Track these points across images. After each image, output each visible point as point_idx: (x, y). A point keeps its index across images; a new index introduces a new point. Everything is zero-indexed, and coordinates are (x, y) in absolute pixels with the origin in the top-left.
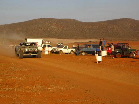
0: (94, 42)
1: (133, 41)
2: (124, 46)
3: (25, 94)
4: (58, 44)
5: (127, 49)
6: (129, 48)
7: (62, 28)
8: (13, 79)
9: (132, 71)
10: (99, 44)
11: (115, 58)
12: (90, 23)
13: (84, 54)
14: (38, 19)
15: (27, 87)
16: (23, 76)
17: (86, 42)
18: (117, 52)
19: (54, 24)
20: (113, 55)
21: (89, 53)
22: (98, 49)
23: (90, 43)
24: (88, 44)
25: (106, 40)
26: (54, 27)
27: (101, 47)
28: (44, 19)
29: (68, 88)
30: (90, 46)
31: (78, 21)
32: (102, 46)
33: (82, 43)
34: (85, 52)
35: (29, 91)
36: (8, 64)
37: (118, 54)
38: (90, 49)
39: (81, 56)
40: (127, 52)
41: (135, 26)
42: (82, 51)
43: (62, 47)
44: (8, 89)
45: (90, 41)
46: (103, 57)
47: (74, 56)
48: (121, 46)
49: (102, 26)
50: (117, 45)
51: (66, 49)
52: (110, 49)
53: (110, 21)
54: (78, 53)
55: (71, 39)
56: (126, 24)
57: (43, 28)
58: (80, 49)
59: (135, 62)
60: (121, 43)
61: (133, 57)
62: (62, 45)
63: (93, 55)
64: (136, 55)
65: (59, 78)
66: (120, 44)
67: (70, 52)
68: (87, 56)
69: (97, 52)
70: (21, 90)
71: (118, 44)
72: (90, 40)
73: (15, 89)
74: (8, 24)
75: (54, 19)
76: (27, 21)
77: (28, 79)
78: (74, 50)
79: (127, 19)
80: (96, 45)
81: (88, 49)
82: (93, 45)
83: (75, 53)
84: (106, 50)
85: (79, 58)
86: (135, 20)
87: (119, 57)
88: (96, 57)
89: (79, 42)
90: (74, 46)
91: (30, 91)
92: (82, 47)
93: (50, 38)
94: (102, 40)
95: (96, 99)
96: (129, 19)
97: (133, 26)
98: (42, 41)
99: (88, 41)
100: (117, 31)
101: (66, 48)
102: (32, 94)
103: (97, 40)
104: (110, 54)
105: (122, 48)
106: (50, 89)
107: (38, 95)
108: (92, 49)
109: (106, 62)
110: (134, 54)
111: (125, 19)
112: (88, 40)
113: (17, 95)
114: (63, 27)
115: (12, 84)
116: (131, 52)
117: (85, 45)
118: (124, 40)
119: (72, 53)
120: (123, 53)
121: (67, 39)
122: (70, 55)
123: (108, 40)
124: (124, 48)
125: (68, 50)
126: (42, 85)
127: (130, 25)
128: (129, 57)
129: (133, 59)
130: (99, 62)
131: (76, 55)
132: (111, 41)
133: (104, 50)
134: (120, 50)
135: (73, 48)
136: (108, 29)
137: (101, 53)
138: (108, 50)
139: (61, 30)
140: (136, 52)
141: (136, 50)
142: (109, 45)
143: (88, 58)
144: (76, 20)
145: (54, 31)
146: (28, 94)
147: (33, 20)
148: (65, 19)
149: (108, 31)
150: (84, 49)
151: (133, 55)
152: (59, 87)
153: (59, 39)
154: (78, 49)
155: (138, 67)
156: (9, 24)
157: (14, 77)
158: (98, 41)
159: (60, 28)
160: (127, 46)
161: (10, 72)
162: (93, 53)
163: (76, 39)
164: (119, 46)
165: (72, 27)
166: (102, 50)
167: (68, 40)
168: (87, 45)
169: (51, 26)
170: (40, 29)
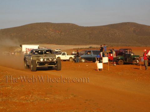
0: (94, 48)
1: (137, 46)
2: (127, 52)
3: (20, 104)
4: (56, 50)
5: (130, 55)
6: (132, 54)
7: (59, 33)
8: (7, 88)
9: (135, 79)
10: (100, 50)
11: (117, 65)
12: (90, 27)
13: (84, 61)
14: (34, 24)
15: (22, 97)
16: (18, 86)
17: (86, 48)
18: (120, 58)
19: (51, 29)
20: (115, 62)
21: (89, 59)
22: (99, 55)
23: (90, 49)
24: (88, 50)
25: (107, 46)
26: (51, 32)
27: (101, 53)
28: (40, 23)
29: (66, 98)
30: (90, 52)
31: (77, 25)
32: (103, 52)
33: (81, 49)
34: (85, 58)
35: (24, 101)
36: (2, 72)
37: (120, 60)
38: (90, 55)
39: (80, 63)
40: (130, 58)
41: (139, 30)
42: (82, 58)
43: (60, 54)
44: (2, 99)
45: (90, 47)
46: (104, 64)
47: (73, 64)
48: (124, 52)
49: (103, 31)
50: (119, 51)
51: (64, 56)
52: (111, 55)
53: (111, 25)
54: (77, 60)
55: (70, 45)
56: (129, 28)
57: (39, 33)
58: (79, 55)
59: (138, 69)
60: (124, 49)
61: (137, 64)
62: (60, 51)
63: (93, 62)
64: (140, 62)
65: (56, 87)
66: (122, 50)
67: (68, 59)
68: (86, 63)
69: (97, 59)
70: (16, 100)
71: (120, 49)
73: (9, 99)
74: (1, 29)
75: (51, 23)
76: (22, 26)
77: (24, 88)
78: (73, 56)
79: (129, 23)
80: (96, 52)
81: (88, 55)
82: (93, 51)
83: (74, 60)
84: (107, 57)
85: (79, 65)
86: (139, 24)
87: (121, 64)
88: (96, 64)
89: (78, 48)
90: (73, 53)
91: (26, 101)
92: (81, 53)
93: (47, 44)
94: (103, 46)
95: (97, 109)
97: (137, 31)
98: (38, 47)
99: (88, 47)
100: (120, 36)
101: (64, 54)
102: (28, 105)
103: (97, 46)
104: (111, 61)
105: (125, 54)
106: (47, 100)
107: (34, 105)
108: (92, 55)
109: (107, 69)
110: (138, 61)
111: (128, 23)
112: (88, 45)
113: (12, 106)
114: (61, 32)
115: (6, 94)
116: (134, 59)
117: (84, 51)
118: (126, 46)
119: (71, 60)
120: (126, 59)
122: (68, 62)
123: (110, 46)
124: (127, 54)
125: (67, 57)
126: (38, 95)
127: (133, 29)
128: (132, 64)
129: (137, 66)
130: (100, 69)
131: (75, 61)
132: (112, 46)
133: (105, 57)
134: (122, 56)
135: (72, 54)
136: (109, 34)
137: (102, 60)
138: (110, 57)
139: (58, 35)
140: (139, 59)
141: (140, 56)
142: (110, 51)
143: (88, 65)
144: (75, 24)
145: (52, 36)
146: (23, 104)
148: (63, 23)
149: (110, 35)
150: (84, 56)
151: (136, 62)
152: (57, 97)
153: (56, 44)
154: (77, 55)
155: (141, 75)
156: (3, 29)
157: (8, 86)
158: (99, 46)
159: (58, 33)
160: (130, 52)
161: (4, 81)
162: (94, 60)
163: (75, 45)
164: (122, 52)
165: (71, 32)
166: (103, 57)
167: (66, 45)
168: (87, 52)
169: (48, 32)
170: (36, 35)
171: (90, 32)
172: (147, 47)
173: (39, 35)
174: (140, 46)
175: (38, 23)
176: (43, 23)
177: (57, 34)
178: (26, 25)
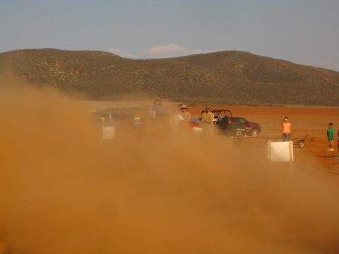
7: (77, 73)
12: (147, 60)
14: (21, 51)
17: (134, 108)
19: (57, 65)
26: (57, 70)
28: (34, 50)
31: (116, 56)
41: (256, 69)
49: (175, 70)
53: (195, 57)
56: (234, 65)
57: (29, 73)
79: (235, 52)
86: (255, 56)
96: (241, 52)
97: (251, 71)
100: (212, 81)
111: (232, 52)
114: (81, 72)
127: (242, 66)
136: (189, 76)
139: (74, 77)
144: (111, 54)
145: (59, 80)
147: (7, 52)
148: (87, 51)
149: (190, 80)
159: (74, 73)
165: (103, 71)
169: (51, 69)
171: (145, 72)
172: (271, 106)
174: (256, 105)
175: (28, 50)
176: (39, 50)
177: (72, 76)
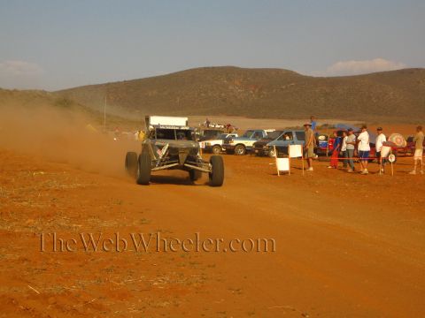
7: (257, 91)
12: (328, 78)
14: (200, 69)
19: (237, 82)
25: (364, 122)
26: (237, 88)
28: (213, 68)
45: (326, 125)
53: (378, 74)
56: (419, 82)
57: (209, 92)
72: (326, 122)
75: (238, 68)
76: (171, 75)
79: (420, 70)
93: (228, 115)
100: (396, 99)
114: (261, 89)
118: (411, 123)
121: (268, 118)
136: (372, 95)
139: (254, 95)
147: (187, 71)
149: (373, 99)
153: (248, 117)
156: (128, 81)
159: (254, 91)
163: (292, 119)
169: (231, 88)
170: (203, 95)
173: (210, 94)
175: (208, 68)
176: (219, 68)
177: (252, 94)
178: (181, 72)
